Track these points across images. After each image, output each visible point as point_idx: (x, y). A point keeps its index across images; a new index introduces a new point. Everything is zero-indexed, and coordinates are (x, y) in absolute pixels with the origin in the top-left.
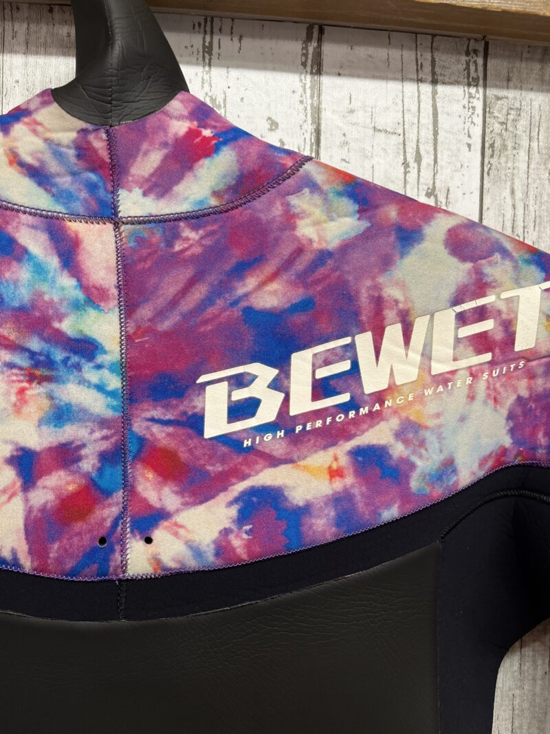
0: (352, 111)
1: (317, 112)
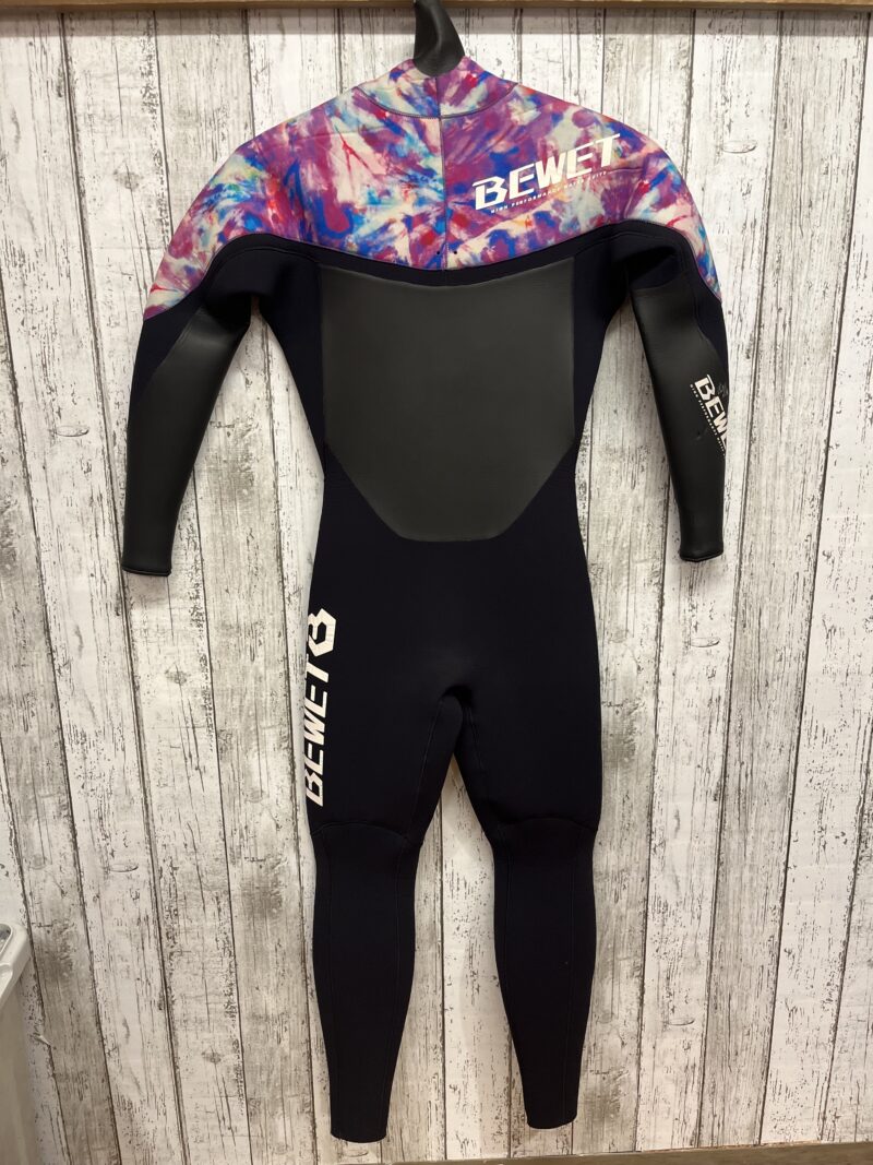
0: (537, 52)
1: (520, 53)
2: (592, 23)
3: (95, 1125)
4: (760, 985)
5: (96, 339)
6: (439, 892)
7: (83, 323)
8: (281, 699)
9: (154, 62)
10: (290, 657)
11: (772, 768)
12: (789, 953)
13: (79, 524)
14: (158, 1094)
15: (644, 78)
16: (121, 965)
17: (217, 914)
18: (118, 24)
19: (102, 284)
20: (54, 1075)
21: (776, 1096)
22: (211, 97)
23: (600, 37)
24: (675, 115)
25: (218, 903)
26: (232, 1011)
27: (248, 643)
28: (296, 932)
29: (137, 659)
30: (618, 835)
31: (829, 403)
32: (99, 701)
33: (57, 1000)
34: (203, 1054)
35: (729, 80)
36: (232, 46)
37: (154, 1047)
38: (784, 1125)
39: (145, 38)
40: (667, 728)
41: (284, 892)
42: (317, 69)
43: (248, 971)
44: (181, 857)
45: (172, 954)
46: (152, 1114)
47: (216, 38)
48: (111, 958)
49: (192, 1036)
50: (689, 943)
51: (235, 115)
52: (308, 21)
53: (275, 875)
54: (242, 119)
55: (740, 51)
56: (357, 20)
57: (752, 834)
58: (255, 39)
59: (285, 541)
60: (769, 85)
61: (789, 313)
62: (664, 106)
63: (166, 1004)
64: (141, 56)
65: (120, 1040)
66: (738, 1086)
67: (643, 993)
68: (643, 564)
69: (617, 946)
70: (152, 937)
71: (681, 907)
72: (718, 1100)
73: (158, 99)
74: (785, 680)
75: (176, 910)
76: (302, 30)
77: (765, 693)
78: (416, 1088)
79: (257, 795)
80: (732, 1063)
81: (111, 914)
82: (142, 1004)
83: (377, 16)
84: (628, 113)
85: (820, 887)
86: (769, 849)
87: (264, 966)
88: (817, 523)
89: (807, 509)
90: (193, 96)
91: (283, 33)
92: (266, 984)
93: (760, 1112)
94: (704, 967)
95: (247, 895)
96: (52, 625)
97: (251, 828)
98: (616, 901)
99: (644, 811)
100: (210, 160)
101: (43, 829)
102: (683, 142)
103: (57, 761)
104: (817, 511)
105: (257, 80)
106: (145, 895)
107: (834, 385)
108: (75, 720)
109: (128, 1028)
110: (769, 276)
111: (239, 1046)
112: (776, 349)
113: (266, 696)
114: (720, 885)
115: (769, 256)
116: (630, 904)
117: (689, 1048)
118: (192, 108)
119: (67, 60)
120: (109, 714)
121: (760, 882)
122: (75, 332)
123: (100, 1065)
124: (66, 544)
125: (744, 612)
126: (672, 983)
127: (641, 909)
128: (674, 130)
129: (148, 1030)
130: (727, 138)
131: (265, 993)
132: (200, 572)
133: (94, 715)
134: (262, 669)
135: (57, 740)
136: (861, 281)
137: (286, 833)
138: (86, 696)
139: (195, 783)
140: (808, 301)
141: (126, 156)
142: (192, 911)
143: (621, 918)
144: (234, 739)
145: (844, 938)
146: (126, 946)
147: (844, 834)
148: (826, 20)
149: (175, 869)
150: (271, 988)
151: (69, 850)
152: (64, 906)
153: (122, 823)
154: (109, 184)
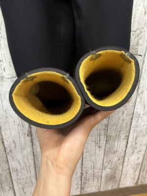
127: (131, 117)
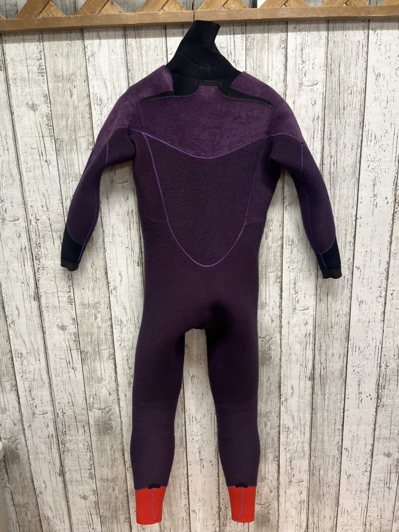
2: (240, 30)
3: (33, 527)
4: (333, 464)
5: (21, 178)
6: (184, 423)
7: (15, 171)
8: (109, 337)
9: (42, 54)
10: (113, 318)
11: (336, 365)
12: (347, 450)
13: (16, 260)
14: (61, 513)
15: (265, 53)
16: (41, 456)
17: (84, 433)
18: (26, 37)
19: (23, 153)
20: (14, 505)
21: (343, 515)
22: (69, 69)
23: (244, 36)
24: (280, 70)
25: (84, 428)
26: (92, 477)
27: (94, 312)
28: (119, 441)
29: (44, 320)
30: (265, 396)
31: (356, 198)
32: (28, 339)
33: (14, 471)
34: (80, 496)
35: (304, 53)
36: (77, 45)
37: (58, 493)
38: (347, 528)
39: (38, 43)
40: (286, 348)
41: (113, 423)
42: (116, 54)
43: (99, 459)
44: (67, 408)
45: (64, 451)
46: (58, 522)
47: (70, 42)
48: (37, 453)
49: (75, 488)
50: (300, 445)
51: (80, 77)
52: (111, 33)
53: (110, 416)
54: (83, 78)
55: (309, 39)
56: (133, 32)
57: (327, 395)
58: (87, 42)
59: (108, 266)
60: (323, 55)
61: (336, 158)
62: (274, 66)
63: (62, 473)
64: (36, 51)
65: (43, 490)
66: (324, 510)
67: (279, 468)
68: (273, 274)
69: (267, 447)
70: (55, 445)
71: (295, 429)
72: (316, 516)
73: (45, 70)
74: (340, 325)
75: (65, 432)
76: (108, 37)
77: (331, 331)
78: (176, 512)
79: (100, 380)
80: (322, 500)
81: (36, 434)
82: (51, 473)
83: (142, 30)
84: (258, 70)
85: (360, 420)
86: (335, 402)
87: (106, 457)
88: (352, 253)
89: (348, 247)
90: (61, 68)
91: (100, 39)
92: (106, 464)
93: (335, 522)
94: (307, 456)
95: (97, 424)
96: (5, 305)
97: (98, 395)
98: (265, 426)
99: (277, 385)
100: (69, 97)
101: (5, 396)
102: (284, 82)
103: (10, 366)
104: (353, 248)
105: (89, 60)
106: (51, 425)
107: (358, 190)
108: (17, 347)
109: (46, 484)
110: (326, 142)
111: (95, 492)
112: (330, 175)
113: (102, 336)
114: (313, 419)
115: (325, 132)
116: (271, 428)
117: (301, 493)
118: (60, 74)
119: (4, 55)
120: (32, 344)
121: (331, 417)
122: (11, 175)
123: (34, 500)
124: (11, 269)
125: (320, 294)
126: (292, 463)
128: (279, 77)
129: (55, 485)
130: (304, 80)
131: (106, 468)
132: (71, 280)
133: (25, 345)
134: (100, 323)
135: (9, 356)
136: (369, 143)
137: (114, 396)
138: (22, 336)
139: (72, 375)
140: (345, 152)
141: (32, 96)
142: (72, 432)
143: (268, 434)
144: (89, 355)
145: (372, 443)
146: (43, 448)
147: (370, 395)
148: (349, 23)
149: (64, 413)
150: (109, 466)
151: (17, 405)
152: (15, 430)
153: (40, 393)
154: (24, 109)
